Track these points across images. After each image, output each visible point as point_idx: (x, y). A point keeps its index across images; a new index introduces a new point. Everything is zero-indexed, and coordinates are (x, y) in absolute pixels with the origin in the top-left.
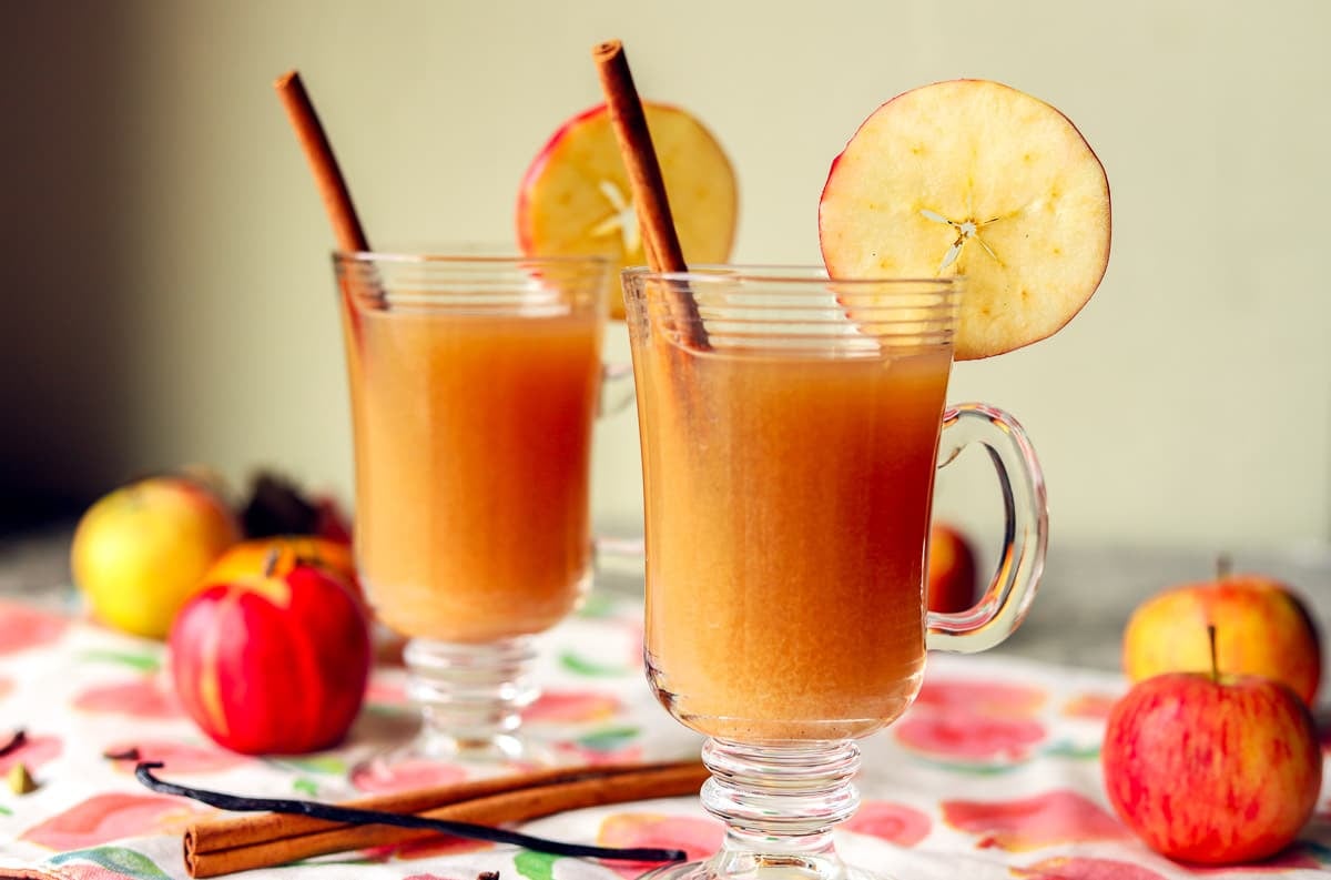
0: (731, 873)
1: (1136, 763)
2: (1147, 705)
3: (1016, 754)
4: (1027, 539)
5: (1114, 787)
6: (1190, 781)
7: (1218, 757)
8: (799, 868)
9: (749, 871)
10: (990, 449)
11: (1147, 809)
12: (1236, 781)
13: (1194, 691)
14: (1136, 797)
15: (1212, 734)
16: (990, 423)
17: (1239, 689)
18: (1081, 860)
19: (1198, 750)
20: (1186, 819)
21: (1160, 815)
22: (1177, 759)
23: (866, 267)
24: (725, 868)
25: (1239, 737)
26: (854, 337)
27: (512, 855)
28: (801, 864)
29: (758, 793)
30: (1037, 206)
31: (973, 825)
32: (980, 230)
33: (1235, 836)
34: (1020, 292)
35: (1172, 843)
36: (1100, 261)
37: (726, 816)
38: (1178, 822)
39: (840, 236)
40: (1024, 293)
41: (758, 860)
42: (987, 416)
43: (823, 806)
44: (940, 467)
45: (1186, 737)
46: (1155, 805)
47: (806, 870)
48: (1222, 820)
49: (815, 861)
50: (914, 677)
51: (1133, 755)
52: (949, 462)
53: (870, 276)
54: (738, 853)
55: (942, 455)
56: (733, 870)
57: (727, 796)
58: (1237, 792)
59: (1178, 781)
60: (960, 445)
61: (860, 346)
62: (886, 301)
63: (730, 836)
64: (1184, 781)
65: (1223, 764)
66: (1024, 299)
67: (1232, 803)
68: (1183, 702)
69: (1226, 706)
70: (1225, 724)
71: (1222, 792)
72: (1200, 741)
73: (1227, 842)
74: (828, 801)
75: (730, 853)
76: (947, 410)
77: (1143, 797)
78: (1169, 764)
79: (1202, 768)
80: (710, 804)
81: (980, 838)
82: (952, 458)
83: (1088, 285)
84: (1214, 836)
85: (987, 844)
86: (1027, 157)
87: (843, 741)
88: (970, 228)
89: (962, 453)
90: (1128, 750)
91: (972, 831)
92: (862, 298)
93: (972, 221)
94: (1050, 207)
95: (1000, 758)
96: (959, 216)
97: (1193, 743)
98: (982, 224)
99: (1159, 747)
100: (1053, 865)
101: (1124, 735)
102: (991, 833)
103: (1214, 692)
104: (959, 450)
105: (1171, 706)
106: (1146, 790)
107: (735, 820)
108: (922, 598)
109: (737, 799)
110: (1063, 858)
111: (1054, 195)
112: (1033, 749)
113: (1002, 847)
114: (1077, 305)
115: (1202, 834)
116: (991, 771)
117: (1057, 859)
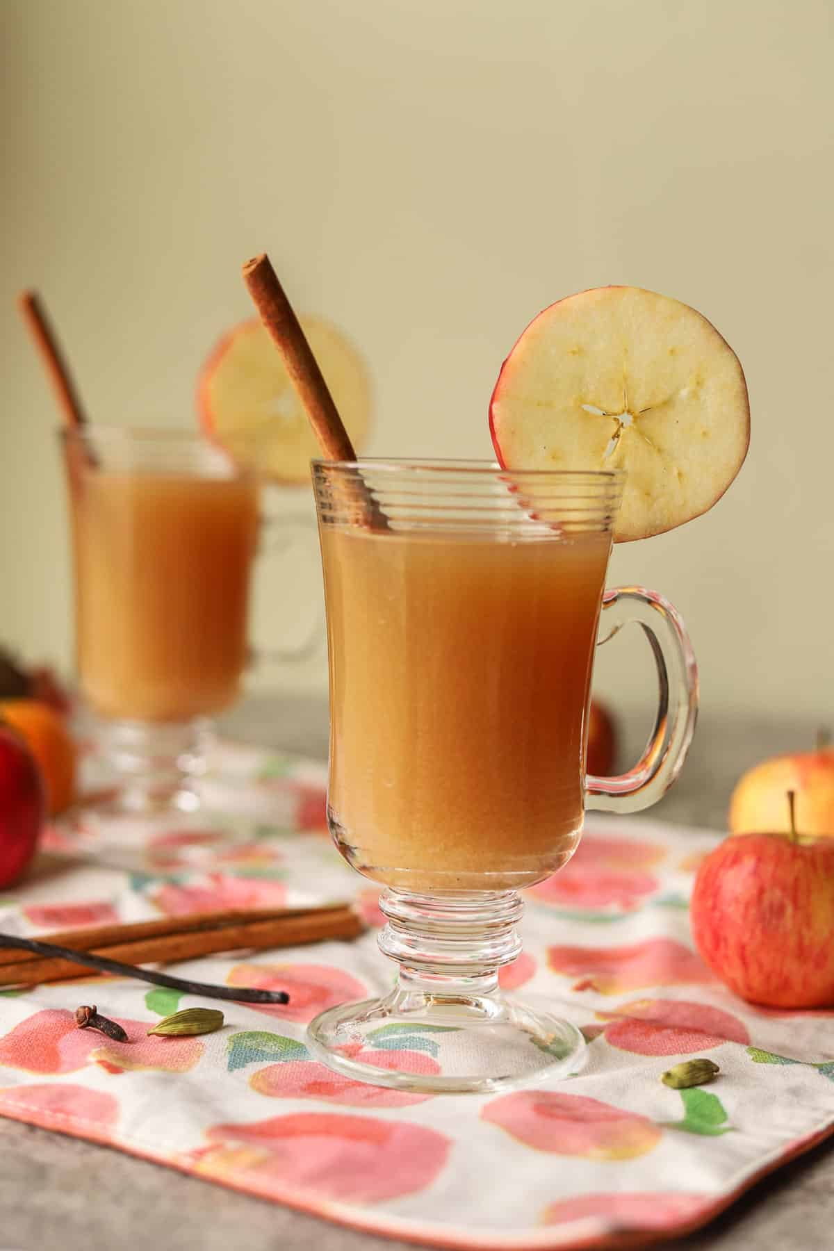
0: (405, 1011)
1: (717, 914)
2: (728, 863)
3: (628, 905)
4: (679, 711)
5: (700, 937)
6: (764, 931)
7: (789, 910)
8: (466, 1006)
9: (421, 1008)
10: (647, 629)
11: (726, 957)
12: (805, 931)
13: (771, 850)
14: (717, 946)
15: (784, 889)
16: (647, 605)
17: (812, 848)
18: (664, 1003)
19: (771, 906)
20: (761, 966)
21: (737, 962)
22: (753, 911)
23: (539, 461)
24: (398, 1006)
25: (809, 891)
26: (526, 523)
27: (145, 993)
28: (468, 1003)
29: (428, 938)
30: (684, 393)
31: (573, 969)
32: (635, 418)
33: (805, 983)
34: (676, 472)
35: (749, 988)
36: (742, 438)
37: (401, 958)
38: (754, 968)
39: (513, 433)
40: (680, 475)
41: (428, 999)
42: (645, 598)
43: (489, 951)
44: (599, 644)
45: (761, 891)
46: (732, 952)
47: (472, 1008)
48: (793, 968)
49: (481, 1000)
50: (573, 834)
51: (714, 908)
52: (608, 639)
53: (542, 468)
54: (410, 992)
55: (602, 633)
56: (406, 1007)
57: (402, 941)
58: (806, 942)
59: (753, 932)
60: (618, 623)
61: (539, 532)
62: (559, 491)
63: (404, 977)
64: (758, 932)
65: (794, 916)
66: (680, 479)
67: (802, 952)
68: (759, 860)
69: (799, 864)
70: (796, 880)
71: (792, 941)
72: (775, 895)
73: (798, 987)
74: (494, 946)
75: (404, 993)
76: (605, 592)
77: (722, 945)
78: (745, 917)
79: (774, 922)
80: (387, 948)
81: (577, 981)
82: (611, 636)
83: (734, 462)
84: (786, 984)
85: (582, 987)
86: (672, 352)
87: (508, 891)
88: (626, 419)
89: (620, 631)
90: (710, 903)
91: (572, 975)
92: (538, 488)
93: (629, 411)
94: (695, 395)
95: (614, 908)
96: (617, 408)
97: (767, 898)
98: (637, 413)
99: (736, 900)
100: (639, 1006)
101: (708, 888)
102: (589, 976)
103: (788, 851)
104: (617, 629)
105: (749, 863)
106: (725, 940)
107: (406, 963)
108: (581, 763)
109: (412, 944)
110: (649, 1000)
111: (698, 383)
112: (645, 901)
113: (596, 990)
114: (726, 482)
115: (775, 981)
116: (603, 920)
117: (643, 1001)
